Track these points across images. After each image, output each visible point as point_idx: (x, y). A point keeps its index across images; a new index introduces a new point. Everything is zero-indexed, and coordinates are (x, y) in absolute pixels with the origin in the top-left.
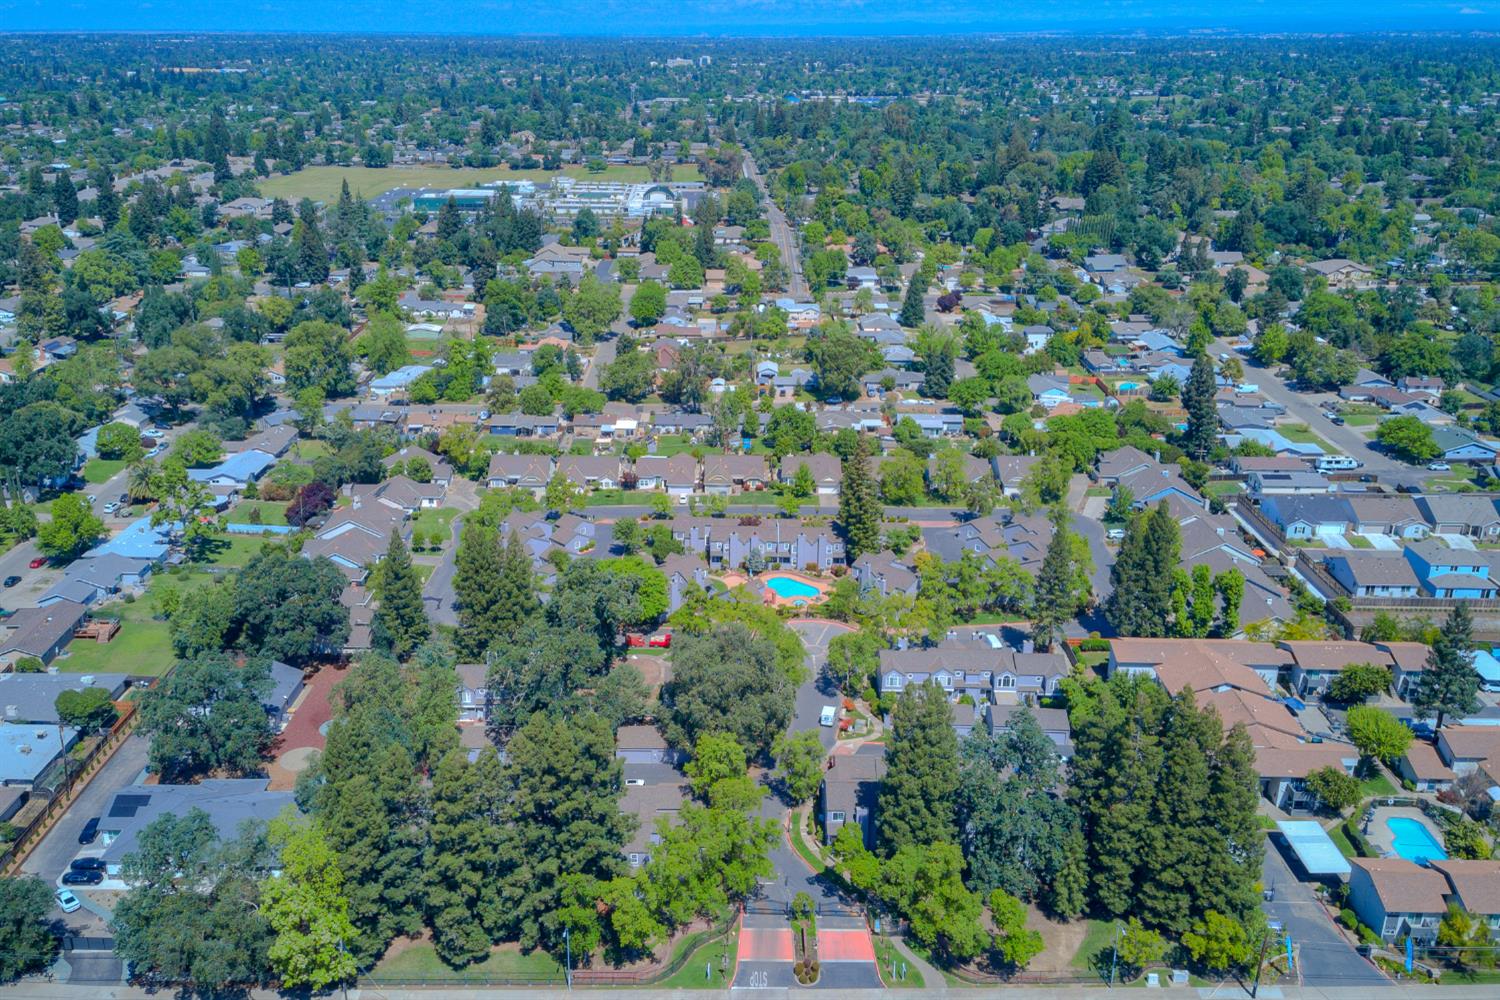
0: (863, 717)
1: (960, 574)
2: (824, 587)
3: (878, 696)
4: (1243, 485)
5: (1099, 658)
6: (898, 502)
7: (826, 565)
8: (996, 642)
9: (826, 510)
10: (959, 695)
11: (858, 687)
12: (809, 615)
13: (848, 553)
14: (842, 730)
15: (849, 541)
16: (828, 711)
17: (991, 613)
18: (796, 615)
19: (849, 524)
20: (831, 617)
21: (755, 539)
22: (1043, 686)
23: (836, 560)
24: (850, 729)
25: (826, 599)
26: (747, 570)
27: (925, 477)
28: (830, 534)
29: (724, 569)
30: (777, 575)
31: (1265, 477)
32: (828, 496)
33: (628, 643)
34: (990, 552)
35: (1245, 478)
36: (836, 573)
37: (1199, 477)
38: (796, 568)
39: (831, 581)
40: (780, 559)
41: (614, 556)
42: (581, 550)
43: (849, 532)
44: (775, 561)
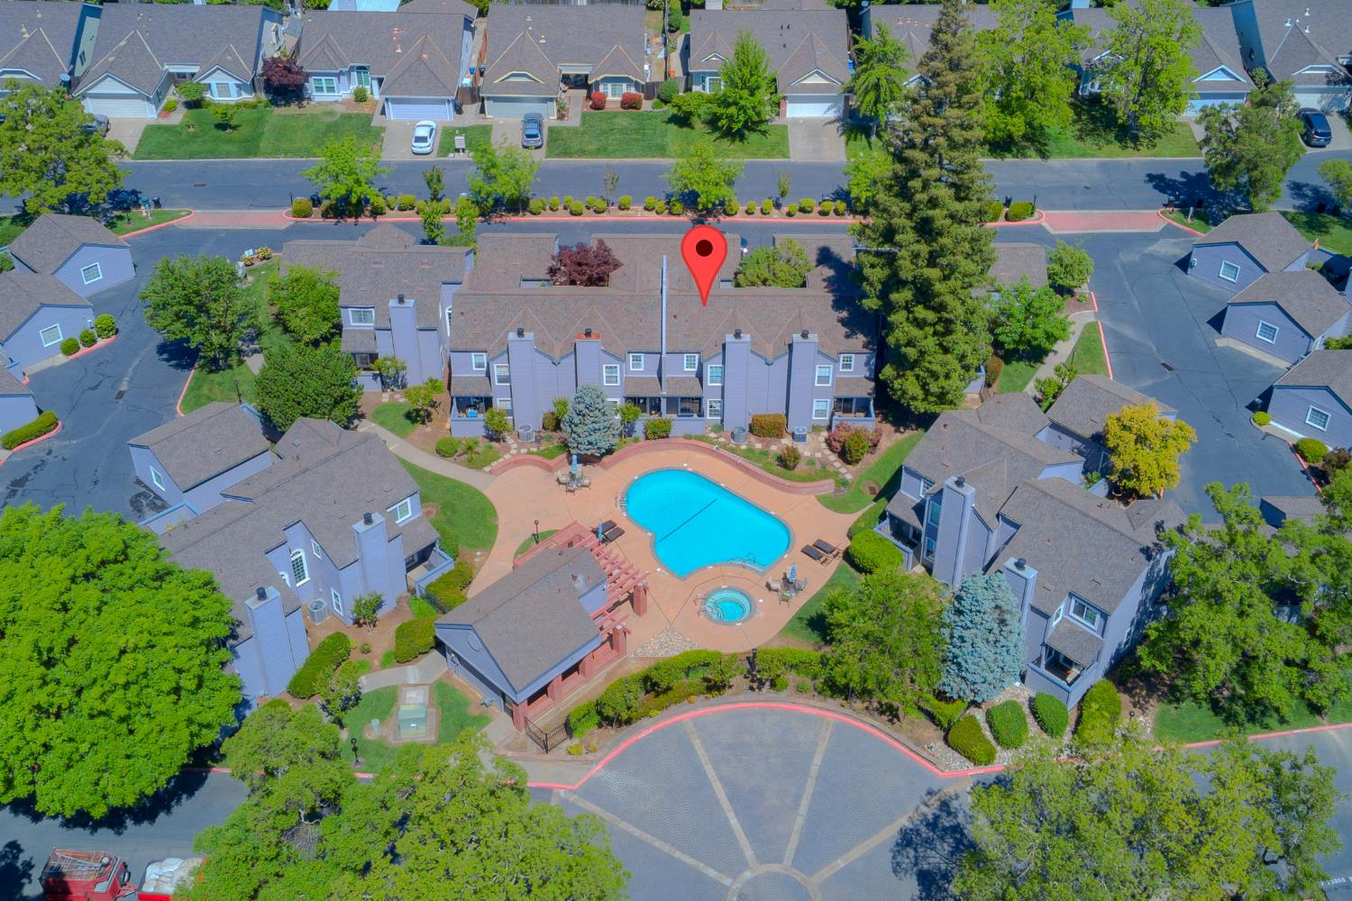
2: (807, 515)
7: (813, 421)
13: (881, 388)
15: (883, 353)
21: (587, 348)
23: (844, 404)
25: (817, 577)
29: (495, 436)
30: (660, 456)
36: (845, 450)
38: (719, 428)
39: (828, 486)
40: (672, 401)
41: (165, 368)
42: (69, 348)
43: (890, 327)
44: (657, 408)
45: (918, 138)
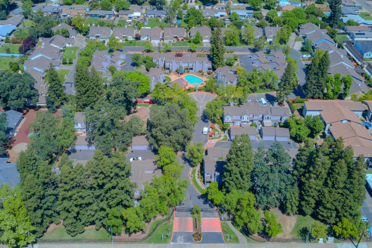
0: (217, 131)
1: (252, 76)
2: (204, 79)
3: (223, 123)
4: (348, 37)
5: (299, 106)
6: (230, 45)
7: (205, 71)
8: (264, 101)
9: (206, 48)
10: (251, 122)
11: (216, 120)
12: (200, 90)
13: (213, 67)
14: (210, 136)
15: (213, 62)
16: (206, 129)
17: (262, 89)
18: (195, 91)
19: (213, 57)
20: (207, 91)
21: (181, 62)
22: (281, 119)
23: (209, 69)
24: (213, 136)
25: (205, 84)
26: (178, 73)
27: (240, 36)
28: (206, 59)
29: (170, 72)
30: (188, 74)
31: (356, 34)
32: (206, 43)
33: (136, 102)
34: (262, 65)
35: (349, 34)
36: (209, 74)
37: (334, 34)
38: (195, 72)
39: (207, 77)
40: (190, 68)
41: (132, 67)
42: (121, 65)
43: (214, 59)
44: (188, 69)
45: (216, 38)
